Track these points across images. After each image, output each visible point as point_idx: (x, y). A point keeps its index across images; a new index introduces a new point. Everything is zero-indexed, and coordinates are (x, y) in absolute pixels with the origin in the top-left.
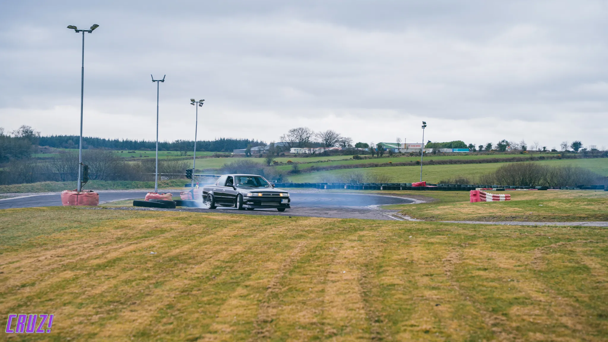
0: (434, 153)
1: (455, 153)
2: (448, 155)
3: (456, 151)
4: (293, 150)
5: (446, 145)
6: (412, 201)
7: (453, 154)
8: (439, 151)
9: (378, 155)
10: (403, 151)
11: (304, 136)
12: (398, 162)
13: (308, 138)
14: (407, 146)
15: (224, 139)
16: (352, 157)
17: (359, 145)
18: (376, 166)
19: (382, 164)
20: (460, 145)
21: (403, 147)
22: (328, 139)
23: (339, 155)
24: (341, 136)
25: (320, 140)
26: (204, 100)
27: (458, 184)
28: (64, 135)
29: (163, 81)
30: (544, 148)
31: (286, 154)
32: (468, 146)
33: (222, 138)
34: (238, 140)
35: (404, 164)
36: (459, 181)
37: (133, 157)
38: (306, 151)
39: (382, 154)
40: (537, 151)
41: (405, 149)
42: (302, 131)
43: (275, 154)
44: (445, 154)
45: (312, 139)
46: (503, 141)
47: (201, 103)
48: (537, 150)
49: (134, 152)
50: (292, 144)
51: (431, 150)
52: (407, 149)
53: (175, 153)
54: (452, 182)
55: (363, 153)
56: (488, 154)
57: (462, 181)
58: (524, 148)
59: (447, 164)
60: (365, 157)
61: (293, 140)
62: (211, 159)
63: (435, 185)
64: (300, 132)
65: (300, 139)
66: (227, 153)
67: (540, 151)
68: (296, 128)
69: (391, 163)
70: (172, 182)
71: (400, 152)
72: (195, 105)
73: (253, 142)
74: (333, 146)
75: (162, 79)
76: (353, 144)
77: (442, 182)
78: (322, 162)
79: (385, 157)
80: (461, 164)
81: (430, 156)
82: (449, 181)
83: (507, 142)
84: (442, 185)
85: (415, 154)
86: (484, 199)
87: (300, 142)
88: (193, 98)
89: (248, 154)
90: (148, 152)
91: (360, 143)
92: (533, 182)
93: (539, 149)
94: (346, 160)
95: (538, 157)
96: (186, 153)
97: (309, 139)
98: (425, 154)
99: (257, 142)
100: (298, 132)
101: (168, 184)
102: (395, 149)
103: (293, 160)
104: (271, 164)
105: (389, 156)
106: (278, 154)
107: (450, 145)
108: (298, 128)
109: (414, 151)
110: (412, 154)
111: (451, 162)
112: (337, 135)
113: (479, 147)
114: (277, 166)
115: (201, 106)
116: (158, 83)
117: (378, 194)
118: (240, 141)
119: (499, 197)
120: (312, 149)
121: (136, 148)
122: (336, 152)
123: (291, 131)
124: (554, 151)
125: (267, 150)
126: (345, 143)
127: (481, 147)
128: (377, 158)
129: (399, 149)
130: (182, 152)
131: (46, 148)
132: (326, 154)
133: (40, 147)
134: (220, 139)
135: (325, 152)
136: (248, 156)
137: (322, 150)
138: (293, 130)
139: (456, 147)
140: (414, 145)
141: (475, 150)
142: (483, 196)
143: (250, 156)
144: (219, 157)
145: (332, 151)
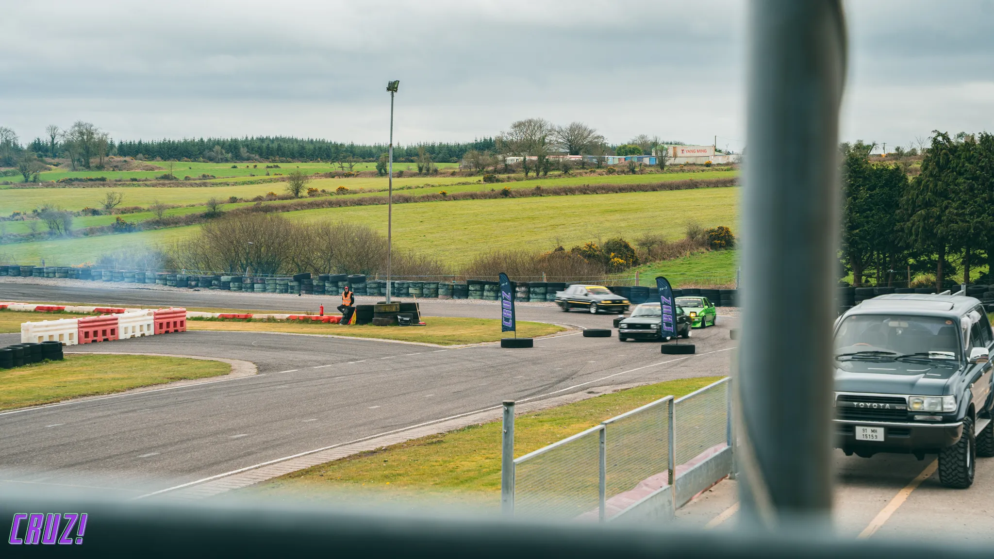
131: (125, 161)
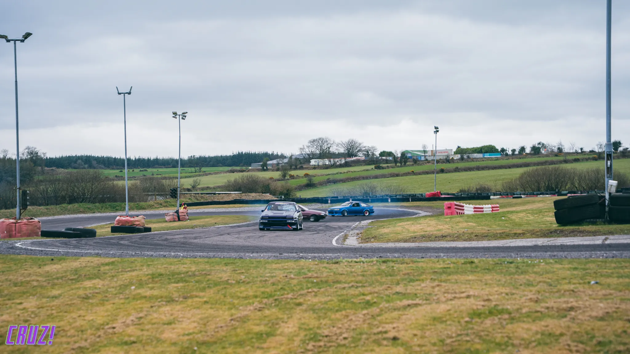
0: (462, 159)
1: (486, 158)
2: (476, 161)
3: (487, 156)
4: (313, 162)
5: (476, 150)
6: (417, 214)
7: (483, 159)
8: (468, 157)
9: (401, 164)
10: (430, 159)
11: (325, 147)
12: (422, 171)
13: (329, 148)
14: (434, 153)
15: (242, 153)
16: (373, 166)
17: (383, 154)
18: (397, 175)
19: (404, 174)
20: (491, 149)
21: (430, 154)
22: (350, 149)
23: (361, 165)
24: (364, 145)
25: (342, 150)
26: (187, 113)
27: (479, 192)
28: (74, 155)
29: (129, 93)
30: (581, 149)
31: (304, 166)
32: (499, 150)
33: (240, 152)
34: (257, 153)
35: (427, 173)
36: (480, 189)
37: (145, 175)
38: (327, 162)
39: (405, 162)
40: (573, 153)
41: (432, 156)
42: (322, 142)
43: (293, 167)
44: (473, 160)
45: (334, 149)
46: (539, 144)
47: (184, 116)
48: (574, 151)
49: (146, 170)
50: (313, 156)
51: (459, 156)
52: (434, 156)
53: (190, 169)
54: (472, 190)
55: (387, 162)
56: (520, 158)
57: (483, 189)
58: (560, 150)
59: (473, 170)
60: (388, 166)
61: (313, 151)
62: (225, 174)
63: (453, 194)
64: (320, 142)
65: (321, 150)
66: (244, 168)
67: (577, 153)
68: (315, 138)
69: (413, 172)
70: (167, 202)
71: (427, 160)
72: (178, 118)
73: (272, 154)
74: (356, 156)
75: (128, 91)
76: (377, 153)
77: (461, 191)
78: (341, 173)
79: (409, 165)
80: (489, 170)
81: (458, 162)
82: (469, 190)
83: (543, 144)
84: (462, 195)
85: (442, 161)
86: (461, 211)
87: (320, 153)
88: (175, 111)
89: (264, 168)
90: (160, 170)
91: (384, 152)
92: (559, 186)
93: (576, 150)
94: (367, 170)
95: (572, 160)
96: (200, 169)
97: (330, 150)
98: (452, 161)
99: (277, 155)
100: (319, 142)
101: (161, 204)
102: (421, 156)
103: (311, 172)
104: (286, 178)
105: (413, 165)
106: (296, 166)
107: (480, 150)
108: (318, 138)
109: (442, 158)
110: (438, 162)
111: (478, 169)
112: (360, 144)
113: (512, 151)
114: (293, 180)
115: (184, 119)
116: (124, 96)
117: (384, 207)
118: (258, 155)
119: (482, 208)
120: (332, 160)
121: (149, 167)
122: (358, 163)
123: (310, 142)
124: (592, 152)
125: (286, 163)
126: (368, 152)
127: (514, 151)
128: (401, 166)
129: (425, 156)
130: (196, 168)
132: (347, 165)
133: (46, 168)
134: (238, 153)
135: (346, 162)
136: (264, 170)
137: (343, 161)
138: (312, 140)
139: (486, 152)
140: (441, 152)
141: (507, 155)
142: (461, 208)
143: (267, 170)
144: (234, 172)
145: (354, 162)
